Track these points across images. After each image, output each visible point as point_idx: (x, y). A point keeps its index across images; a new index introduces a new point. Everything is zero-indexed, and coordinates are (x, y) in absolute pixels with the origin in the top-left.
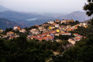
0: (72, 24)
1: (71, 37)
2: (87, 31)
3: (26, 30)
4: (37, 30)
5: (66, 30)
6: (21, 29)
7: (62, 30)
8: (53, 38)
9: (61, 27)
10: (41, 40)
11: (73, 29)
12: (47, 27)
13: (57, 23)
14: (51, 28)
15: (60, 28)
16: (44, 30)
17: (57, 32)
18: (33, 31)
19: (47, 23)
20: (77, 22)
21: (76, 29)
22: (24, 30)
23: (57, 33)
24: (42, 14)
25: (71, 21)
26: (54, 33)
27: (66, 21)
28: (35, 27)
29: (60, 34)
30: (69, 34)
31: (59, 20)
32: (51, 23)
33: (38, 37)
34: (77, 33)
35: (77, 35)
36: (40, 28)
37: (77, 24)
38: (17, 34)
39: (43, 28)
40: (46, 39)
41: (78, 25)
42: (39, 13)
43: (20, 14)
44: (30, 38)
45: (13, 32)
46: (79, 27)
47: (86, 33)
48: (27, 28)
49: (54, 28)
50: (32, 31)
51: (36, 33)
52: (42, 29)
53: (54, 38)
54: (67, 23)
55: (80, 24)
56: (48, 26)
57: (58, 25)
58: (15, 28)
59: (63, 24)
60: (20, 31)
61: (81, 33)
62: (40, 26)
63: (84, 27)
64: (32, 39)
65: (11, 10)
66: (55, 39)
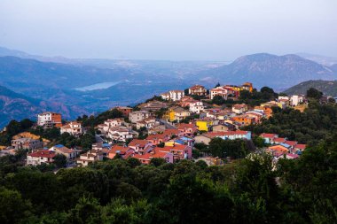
0: (251, 101)
1: (252, 145)
2: (307, 125)
3: (84, 125)
4: (123, 125)
5: (231, 122)
6: (64, 123)
7: (216, 122)
8: (190, 152)
9: (211, 112)
10: (146, 160)
11: (257, 117)
12: (159, 115)
13: (197, 98)
14: (175, 115)
15: (208, 115)
16: (151, 123)
17: (200, 129)
18: (110, 128)
19: (160, 99)
20: (267, 94)
21: (267, 118)
22: (75, 126)
23: (202, 132)
25: (246, 88)
26: (189, 135)
27: (226, 91)
28: (116, 114)
29: (213, 137)
30: (244, 136)
31: (203, 88)
32: (174, 96)
33: (134, 148)
34: (274, 131)
35: (275, 139)
36: (136, 118)
37: (267, 99)
38: (52, 141)
39: (147, 115)
40: (164, 157)
41: (273, 102)
43: (53, 68)
44: (105, 154)
45: (36, 133)
46: (279, 108)
47: (305, 132)
48: (85, 117)
49: (185, 114)
50: (106, 129)
51: (123, 136)
52: (143, 122)
53: (193, 151)
54: (230, 96)
55: (280, 98)
56: (162, 109)
57: (201, 104)
58: (43, 119)
59: (219, 100)
60: (62, 131)
61: (289, 131)
62: (136, 108)
63: (295, 108)
64: (111, 156)
65: (18, 55)
66: (195, 155)
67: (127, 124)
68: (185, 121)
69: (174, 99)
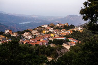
0: (67, 28)
1: (66, 41)
2: (82, 36)
3: (18, 34)
4: (30, 34)
5: (60, 34)
6: (13, 33)
7: (56, 34)
8: (47, 43)
9: (55, 31)
10: (34, 44)
11: (68, 33)
12: (40, 31)
13: (52, 27)
14: (45, 32)
15: (54, 32)
16: (38, 34)
18: (26, 35)
19: (41, 27)
20: (72, 27)
21: (71, 33)
22: (16, 34)
23: (52, 37)
24: (35, 17)
25: (66, 25)
26: (48, 38)
27: (60, 25)
28: (28, 31)
29: (54, 38)
30: (63, 39)
31: (54, 24)
32: (45, 26)
33: (32, 41)
34: (72, 37)
35: (72, 40)
36: (33, 32)
37: (72, 28)
38: (9, 38)
39: (37, 32)
40: (39, 44)
42: (32, 16)
43: (13, 17)
44: (23, 42)
45: (4, 36)
46: (74, 31)
47: (81, 38)
48: (19, 31)
49: (48, 32)
50: (24, 35)
51: (29, 37)
52: (35, 33)
54: (61, 27)
55: (75, 28)
56: (41, 30)
57: (53, 29)
58: (6, 32)
59: (58, 28)
60: (12, 35)
61: (76, 38)
62: (34, 30)
63: (79, 31)
64: (24, 43)
65: (3, 13)
66: (49, 43)
67: (31, 34)
68: (48, 34)
69: (45, 27)
